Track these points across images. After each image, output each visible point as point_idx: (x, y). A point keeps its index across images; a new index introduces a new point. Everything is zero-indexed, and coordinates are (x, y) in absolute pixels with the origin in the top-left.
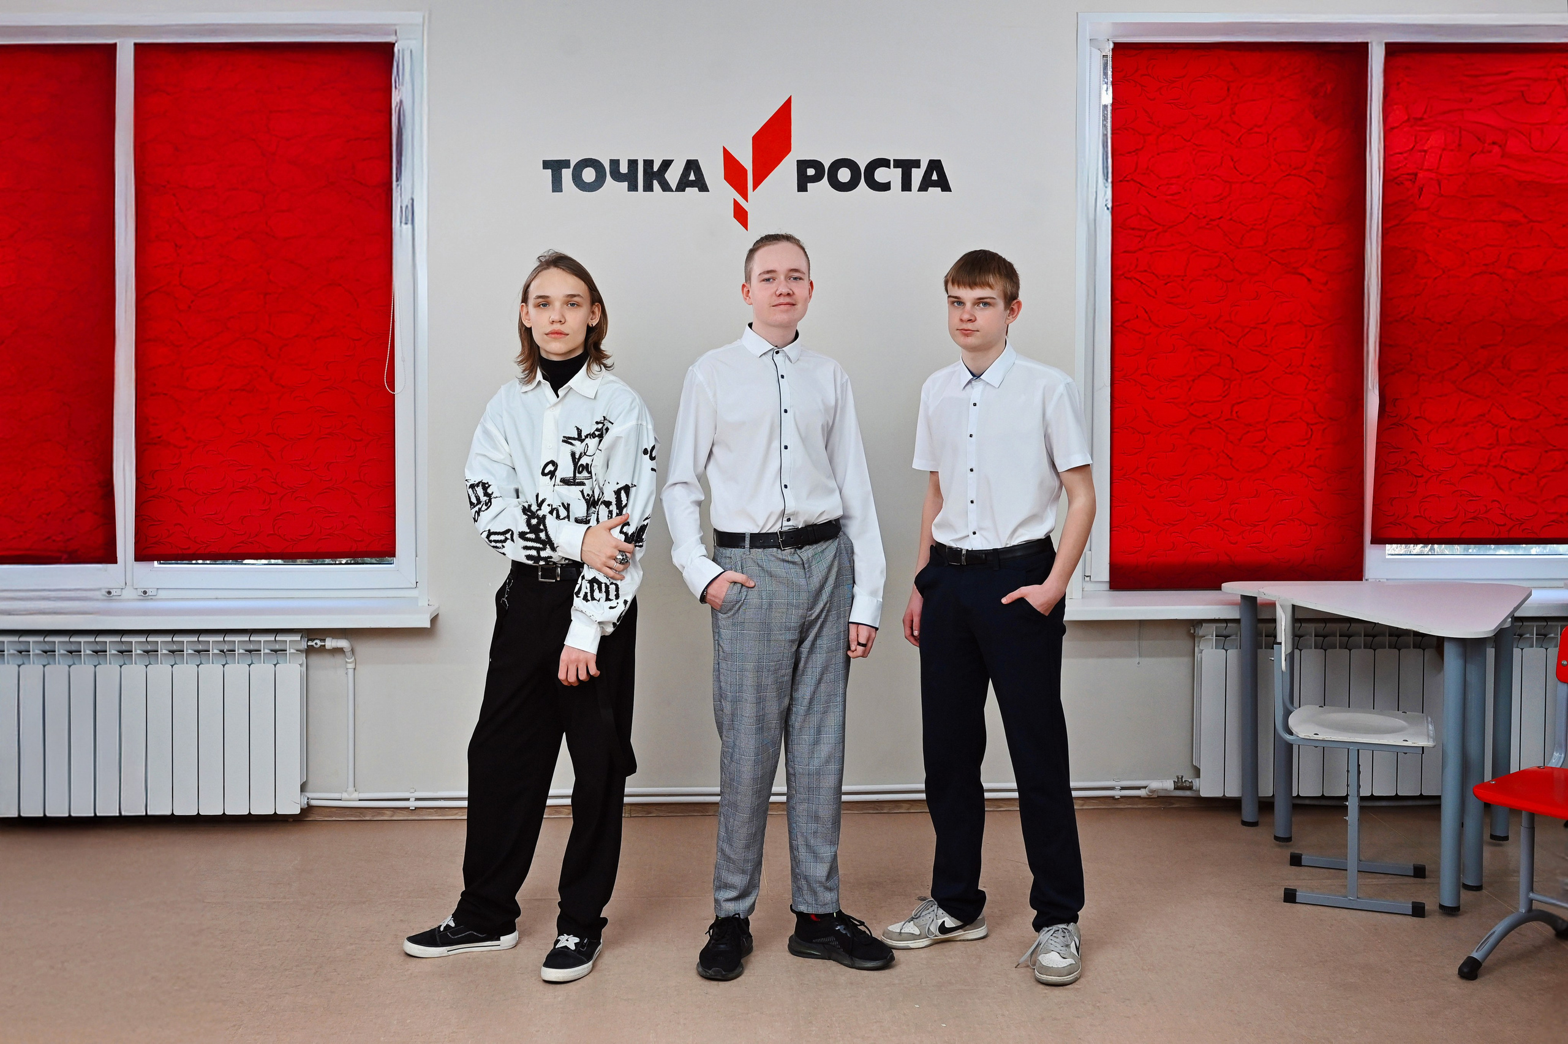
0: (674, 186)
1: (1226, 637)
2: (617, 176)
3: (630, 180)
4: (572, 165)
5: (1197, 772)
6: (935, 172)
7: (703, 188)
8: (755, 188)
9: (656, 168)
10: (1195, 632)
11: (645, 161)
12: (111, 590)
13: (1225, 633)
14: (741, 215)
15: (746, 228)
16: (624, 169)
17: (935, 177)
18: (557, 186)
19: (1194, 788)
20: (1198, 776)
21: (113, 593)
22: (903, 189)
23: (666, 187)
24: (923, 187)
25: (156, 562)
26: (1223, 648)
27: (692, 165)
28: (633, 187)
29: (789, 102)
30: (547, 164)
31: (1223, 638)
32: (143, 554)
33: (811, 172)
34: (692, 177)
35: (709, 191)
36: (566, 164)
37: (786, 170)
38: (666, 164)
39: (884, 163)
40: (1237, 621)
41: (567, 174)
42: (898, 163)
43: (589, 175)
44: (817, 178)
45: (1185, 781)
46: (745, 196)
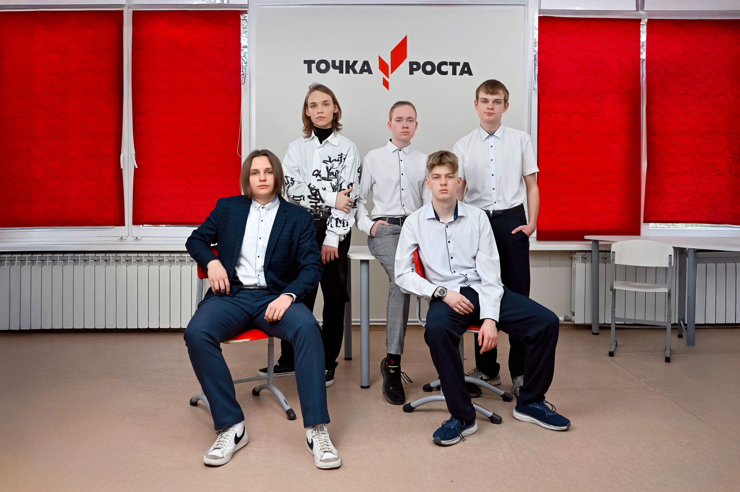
0: (358, 71)
1: (585, 258)
2: (335, 67)
3: (340, 69)
4: (316, 63)
5: (573, 314)
6: (466, 67)
7: (370, 72)
8: (392, 72)
9: (351, 64)
10: (572, 256)
11: (346, 61)
12: (123, 237)
13: (585, 257)
14: (386, 84)
15: (388, 89)
16: (337, 64)
17: (466, 69)
18: (310, 71)
19: (572, 320)
20: (574, 315)
21: (123, 238)
22: (453, 74)
23: (355, 72)
24: (461, 73)
25: (141, 225)
26: (584, 263)
27: (366, 63)
28: (341, 72)
29: (406, 37)
30: (305, 62)
31: (584, 259)
32: (136, 222)
33: (415, 66)
34: (366, 68)
35: (372, 74)
36: (313, 62)
37: (405, 66)
38: (355, 63)
39: (445, 63)
40: (590, 251)
41: (314, 66)
42: (451, 64)
43: (323, 66)
44: (417, 69)
45: (568, 317)
46: (388, 76)
